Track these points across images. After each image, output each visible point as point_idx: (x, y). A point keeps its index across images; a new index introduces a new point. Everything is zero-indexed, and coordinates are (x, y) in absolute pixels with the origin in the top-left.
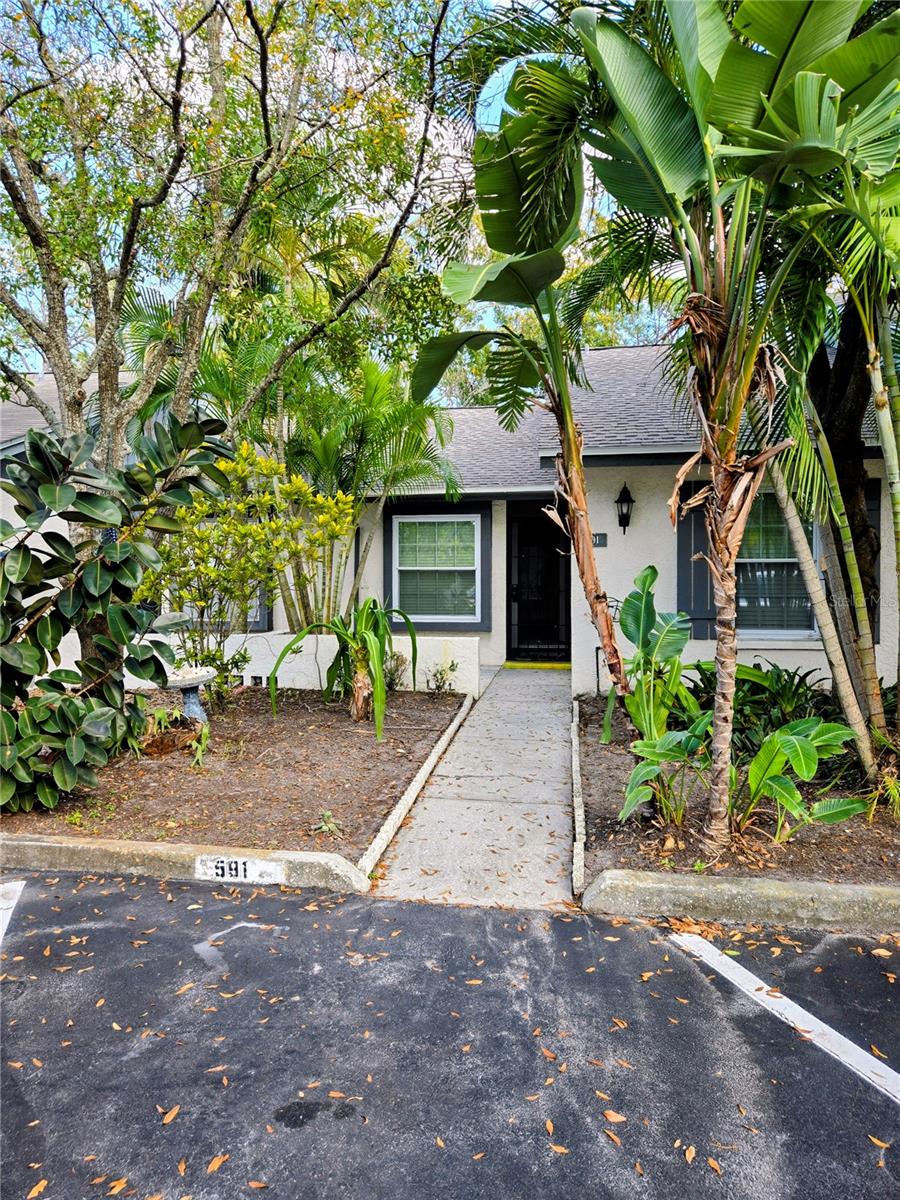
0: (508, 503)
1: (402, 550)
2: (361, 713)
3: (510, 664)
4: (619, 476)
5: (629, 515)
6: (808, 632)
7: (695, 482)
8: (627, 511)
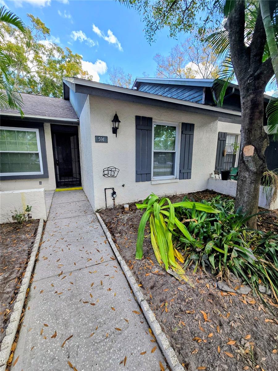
0: (51, 125)
3: (58, 190)
4: (113, 108)
5: (118, 128)
6: (172, 176)
7: (142, 117)
8: (117, 126)
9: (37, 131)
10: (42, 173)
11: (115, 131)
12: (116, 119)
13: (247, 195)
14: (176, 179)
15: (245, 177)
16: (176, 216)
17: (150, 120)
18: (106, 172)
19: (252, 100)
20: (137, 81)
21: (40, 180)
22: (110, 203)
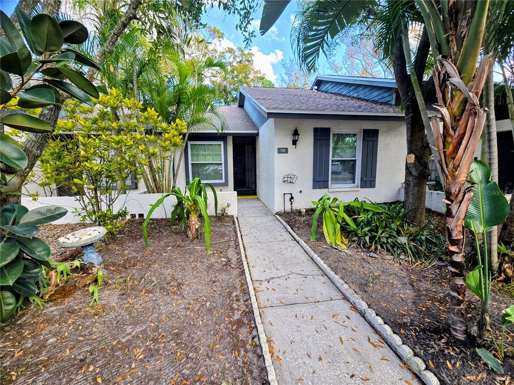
0: (233, 137)
1: (192, 155)
2: (194, 236)
4: (292, 124)
5: (297, 140)
6: (353, 184)
7: (320, 128)
8: (296, 138)
9: (222, 143)
10: (223, 181)
11: (294, 143)
12: (296, 133)
13: (411, 197)
14: (357, 187)
15: (409, 181)
16: (344, 212)
17: (328, 130)
18: (286, 179)
19: (412, 117)
20: (318, 79)
21: (221, 188)
22: (288, 208)
